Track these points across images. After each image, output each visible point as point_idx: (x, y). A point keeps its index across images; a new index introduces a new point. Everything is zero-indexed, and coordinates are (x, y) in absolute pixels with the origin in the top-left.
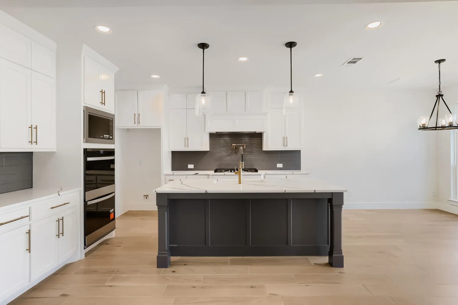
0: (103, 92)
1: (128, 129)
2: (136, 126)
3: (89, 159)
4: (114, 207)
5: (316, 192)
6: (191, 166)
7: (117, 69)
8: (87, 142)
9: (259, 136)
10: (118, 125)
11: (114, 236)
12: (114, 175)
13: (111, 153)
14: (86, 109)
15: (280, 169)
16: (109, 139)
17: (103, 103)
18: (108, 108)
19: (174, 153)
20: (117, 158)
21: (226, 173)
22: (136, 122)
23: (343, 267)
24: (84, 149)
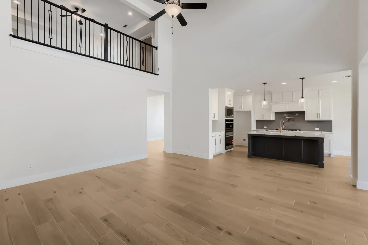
0: (230, 101)
1: (237, 111)
2: (240, 110)
3: (227, 123)
4: (233, 140)
5: (310, 137)
6: (265, 127)
7: (234, 91)
8: (226, 117)
9: (303, 113)
10: (234, 110)
11: (233, 150)
12: (233, 130)
13: (232, 121)
14: (226, 107)
15: (317, 131)
16: (232, 116)
17: (230, 104)
18: (232, 106)
19: (257, 121)
20: (234, 122)
21: (285, 131)
22: (241, 108)
23: (323, 168)
24: (226, 120)
